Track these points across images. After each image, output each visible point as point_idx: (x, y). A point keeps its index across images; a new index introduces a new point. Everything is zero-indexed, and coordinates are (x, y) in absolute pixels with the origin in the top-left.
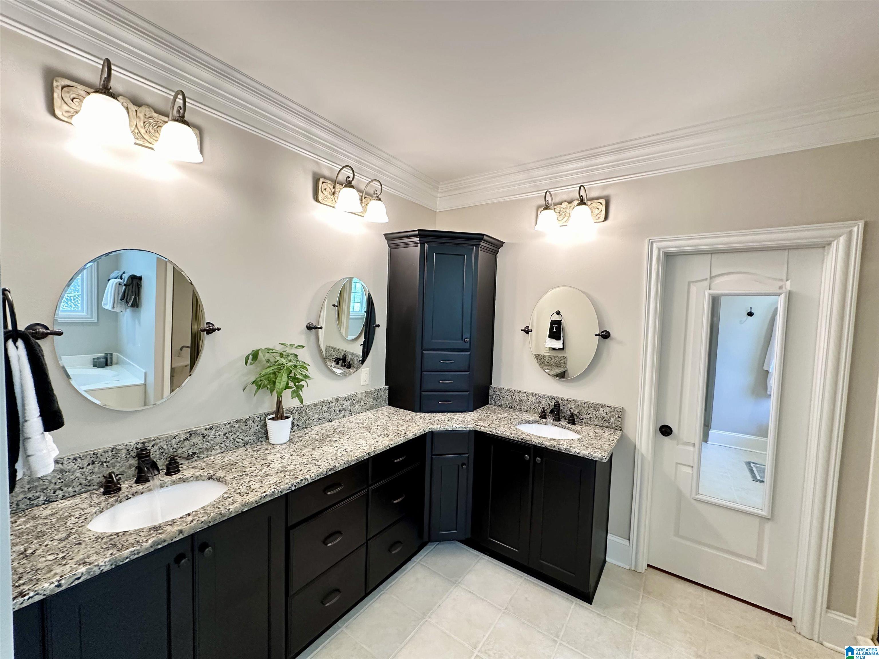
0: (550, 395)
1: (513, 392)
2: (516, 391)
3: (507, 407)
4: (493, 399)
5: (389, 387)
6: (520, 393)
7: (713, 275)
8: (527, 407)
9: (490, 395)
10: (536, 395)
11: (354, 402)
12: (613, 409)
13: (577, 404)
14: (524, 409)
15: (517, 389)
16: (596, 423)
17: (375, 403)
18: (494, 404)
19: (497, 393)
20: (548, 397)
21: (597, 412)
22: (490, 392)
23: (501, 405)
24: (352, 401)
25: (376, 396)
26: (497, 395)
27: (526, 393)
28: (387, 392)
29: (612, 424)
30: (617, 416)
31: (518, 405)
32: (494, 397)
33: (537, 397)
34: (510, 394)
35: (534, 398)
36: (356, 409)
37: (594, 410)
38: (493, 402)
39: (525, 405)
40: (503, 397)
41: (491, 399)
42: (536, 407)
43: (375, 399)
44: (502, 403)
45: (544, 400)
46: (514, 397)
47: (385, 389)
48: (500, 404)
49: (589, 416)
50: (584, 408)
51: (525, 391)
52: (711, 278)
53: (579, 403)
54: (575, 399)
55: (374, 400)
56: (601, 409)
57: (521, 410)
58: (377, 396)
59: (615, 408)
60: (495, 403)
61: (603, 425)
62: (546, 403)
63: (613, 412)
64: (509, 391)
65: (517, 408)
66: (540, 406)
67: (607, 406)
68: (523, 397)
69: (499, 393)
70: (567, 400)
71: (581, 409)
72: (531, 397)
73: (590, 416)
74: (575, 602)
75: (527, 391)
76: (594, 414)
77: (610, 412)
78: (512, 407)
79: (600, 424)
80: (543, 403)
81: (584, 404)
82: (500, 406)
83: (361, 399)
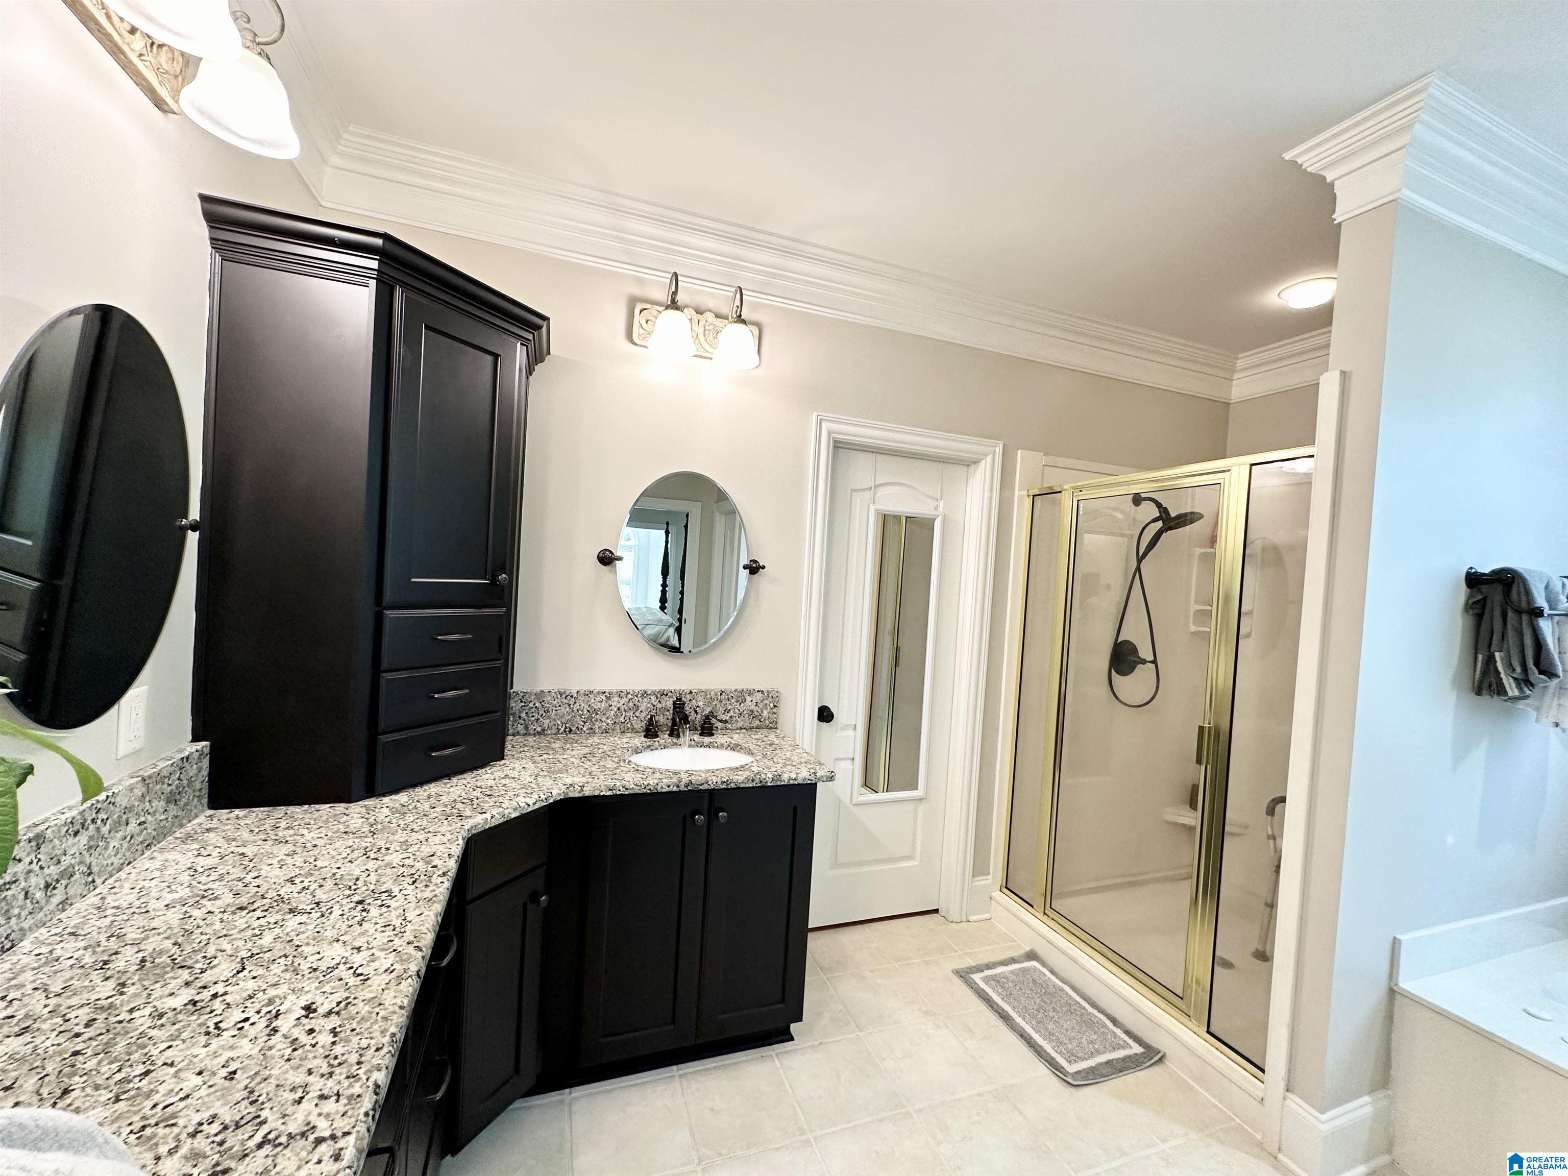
0: (657, 687)
1: (575, 695)
2: (582, 692)
3: (558, 733)
4: (521, 721)
5: (211, 747)
6: (591, 696)
7: (877, 483)
8: (609, 721)
9: (511, 712)
10: (628, 693)
11: (105, 830)
12: (766, 694)
13: (709, 696)
14: (599, 728)
15: (584, 687)
16: (740, 724)
17: (173, 810)
18: (523, 732)
19: (531, 705)
20: (654, 693)
21: (742, 705)
22: (513, 705)
23: (543, 730)
24: (98, 829)
25: (173, 787)
26: (533, 710)
27: (605, 692)
28: (206, 763)
29: (765, 720)
30: (772, 705)
31: (585, 723)
32: (523, 715)
33: (630, 696)
34: (565, 701)
35: (624, 700)
36: (109, 857)
37: (737, 702)
38: (520, 728)
39: (603, 719)
40: (546, 712)
41: (515, 721)
42: (627, 718)
43: (172, 799)
44: (546, 726)
45: (645, 700)
46: (577, 706)
47: (201, 753)
48: (539, 729)
49: (729, 715)
50: (721, 702)
51: (602, 689)
52: (875, 487)
53: (712, 693)
54: (704, 688)
55: (168, 801)
56: (748, 699)
57: (594, 733)
58: (177, 787)
59: (768, 692)
60: (526, 728)
61: (751, 725)
62: (649, 705)
63: (767, 699)
64: (564, 696)
65: (585, 729)
66: (637, 714)
67: (758, 691)
68: (597, 703)
69: (537, 705)
70: (691, 692)
71: (716, 705)
72: (616, 699)
73: (731, 714)
74: (773, 1053)
75: (607, 688)
76: (737, 710)
77: (762, 701)
78: (571, 730)
79: (747, 725)
80: (642, 708)
81: (721, 694)
82: (542, 733)
83: (127, 810)
